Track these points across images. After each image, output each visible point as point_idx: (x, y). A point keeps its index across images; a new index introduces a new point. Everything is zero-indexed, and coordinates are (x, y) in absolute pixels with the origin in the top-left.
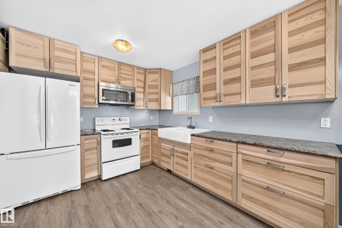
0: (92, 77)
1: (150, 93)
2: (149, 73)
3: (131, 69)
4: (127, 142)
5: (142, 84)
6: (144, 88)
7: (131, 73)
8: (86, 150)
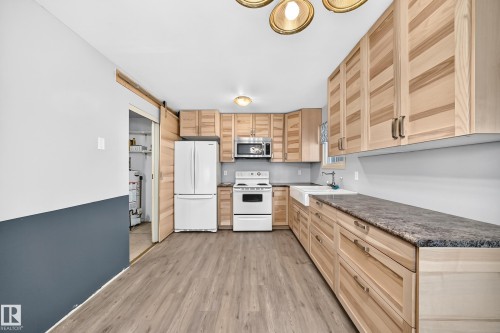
0: (229, 133)
1: (290, 142)
2: (289, 117)
3: (267, 118)
4: (258, 198)
5: (280, 132)
6: (283, 136)
7: (267, 122)
8: (222, 200)
